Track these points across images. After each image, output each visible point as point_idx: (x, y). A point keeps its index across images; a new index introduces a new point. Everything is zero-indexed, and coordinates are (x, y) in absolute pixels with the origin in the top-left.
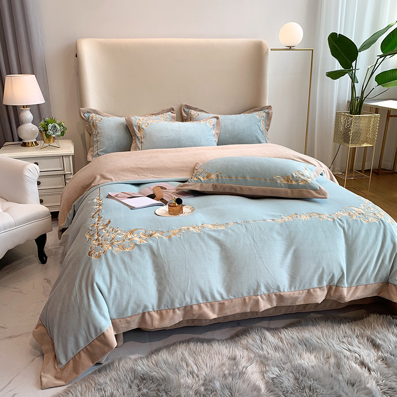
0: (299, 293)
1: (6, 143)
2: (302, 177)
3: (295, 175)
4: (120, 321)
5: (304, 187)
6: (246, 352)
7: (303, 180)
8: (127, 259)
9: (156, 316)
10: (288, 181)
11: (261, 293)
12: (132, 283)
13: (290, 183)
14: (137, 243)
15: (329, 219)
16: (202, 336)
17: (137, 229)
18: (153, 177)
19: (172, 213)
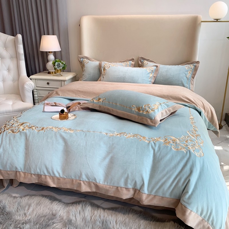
0: (110, 187)
2: (148, 109)
3: (143, 107)
4: (4, 172)
5: (145, 116)
8: (12, 138)
11: (83, 180)
13: (139, 112)
14: (21, 131)
15: (146, 141)
17: (27, 123)
18: (83, 97)
19: (61, 118)
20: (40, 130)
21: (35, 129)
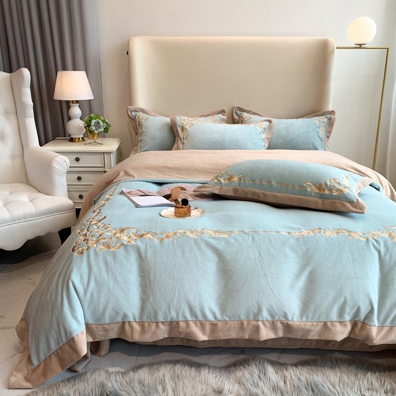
0: (313, 325)
1: (58, 138)
2: (337, 186)
3: (328, 183)
4: (97, 327)
5: (338, 198)
6: (236, 386)
7: (338, 190)
8: (110, 259)
9: (137, 327)
10: (320, 190)
11: (262, 318)
12: (111, 287)
13: (321, 192)
14: (125, 243)
15: (362, 239)
16: (196, 359)
18: (179, 177)
19: (178, 215)
21: (153, 238)
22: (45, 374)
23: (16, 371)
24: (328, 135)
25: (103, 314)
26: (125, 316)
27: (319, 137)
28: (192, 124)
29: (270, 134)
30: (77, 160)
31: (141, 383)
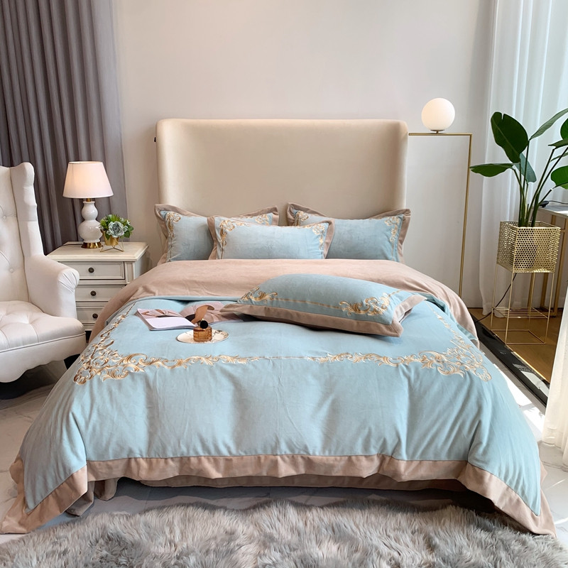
0: (336, 460)
1: (68, 243)
2: (374, 306)
3: (365, 302)
4: (100, 464)
5: (372, 319)
6: (251, 528)
7: (374, 310)
8: (114, 389)
9: (144, 464)
10: (355, 310)
11: (281, 452)
12: (115, 419)
13: (357, 313)
14: (132, 371)
15: (391, 365)
16: (213, 502)
17: (138, 354)
18: (208, 294)
19: (197, 339)
20: (174, 366)
21: (163, 366)
22: (41, 517)
23: (9, 516)
24: (401, 238)
25: (106, 450)
26: (131, 451)
27: (390, 242)
28: (234, 227)
29: (330, 238)
30: (91, 270)
31: (147, 525)
